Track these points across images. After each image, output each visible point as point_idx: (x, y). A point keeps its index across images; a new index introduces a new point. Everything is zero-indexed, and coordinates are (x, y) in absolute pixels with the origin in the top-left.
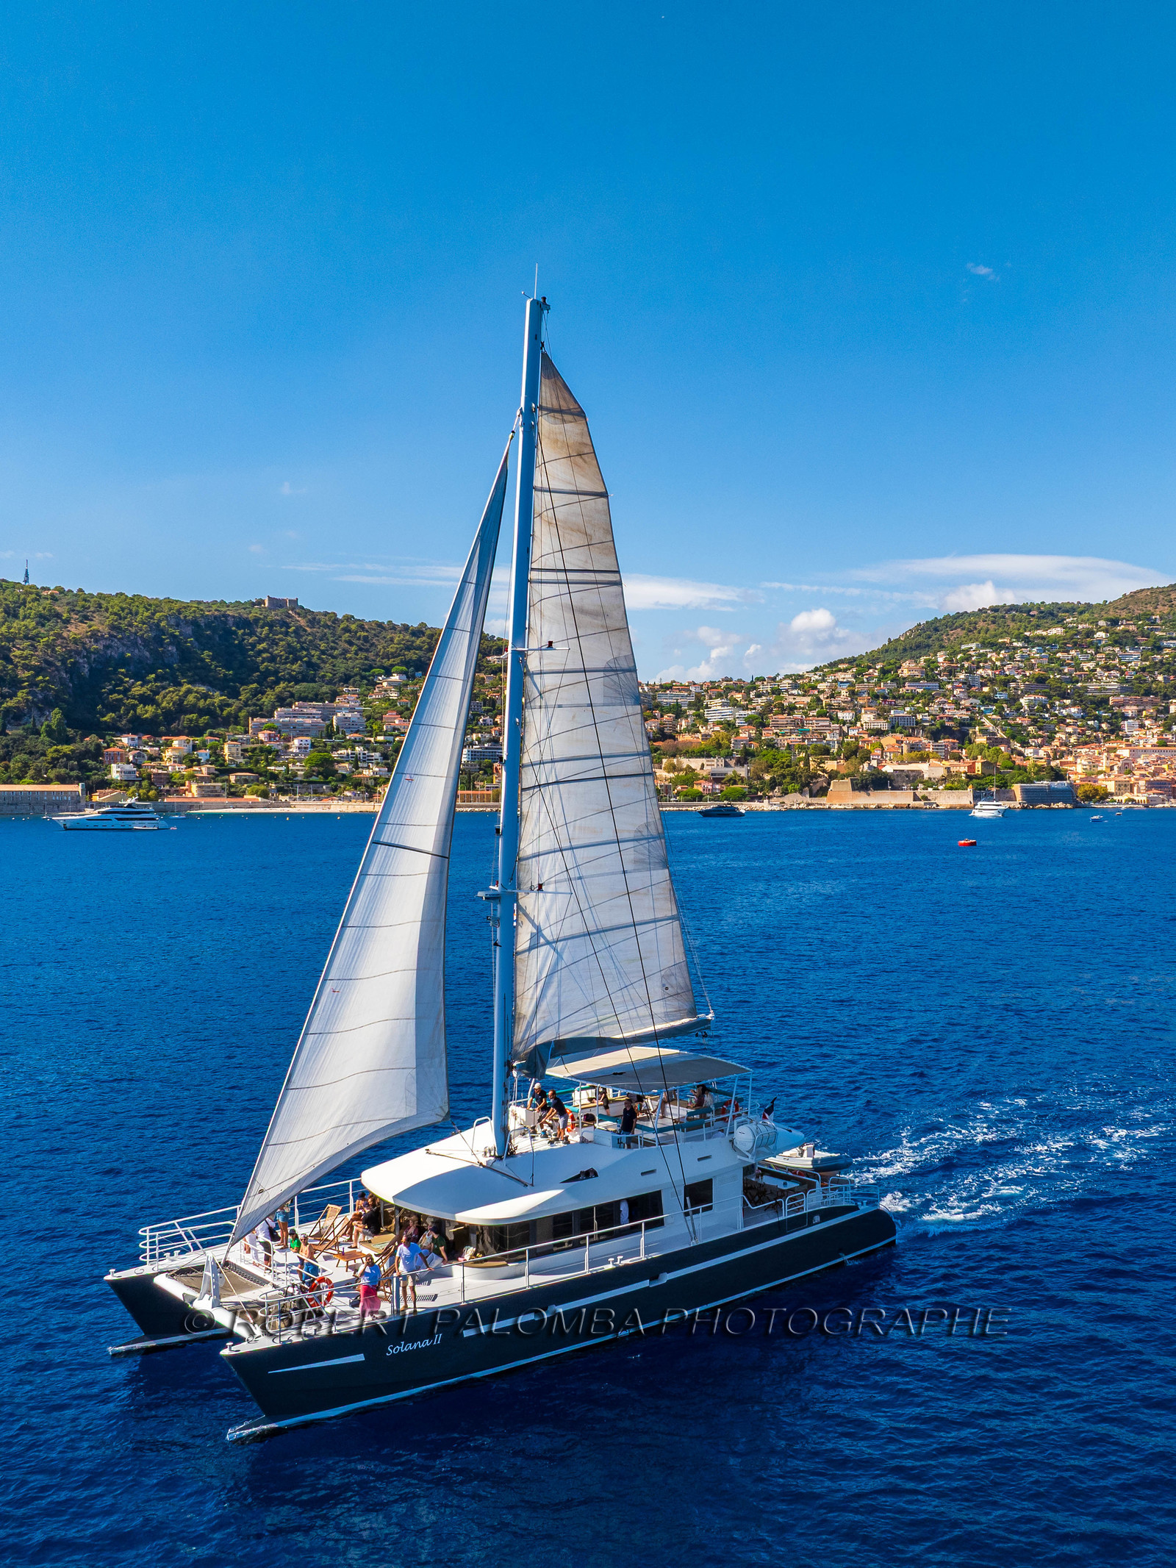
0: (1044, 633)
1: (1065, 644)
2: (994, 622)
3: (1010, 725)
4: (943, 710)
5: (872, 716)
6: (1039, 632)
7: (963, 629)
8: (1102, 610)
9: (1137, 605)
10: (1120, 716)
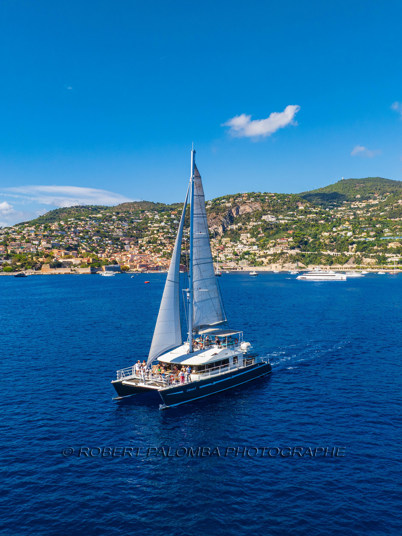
0: (96, 216)
1: (103, 220)
2: (77, 211)
3: (91, 246)
4: (68, 241)
5: (45, 243)
6: (94, 215)
7: (67, 213)
8: (113, 209)
9: (125, 208)
10: (124, 244)
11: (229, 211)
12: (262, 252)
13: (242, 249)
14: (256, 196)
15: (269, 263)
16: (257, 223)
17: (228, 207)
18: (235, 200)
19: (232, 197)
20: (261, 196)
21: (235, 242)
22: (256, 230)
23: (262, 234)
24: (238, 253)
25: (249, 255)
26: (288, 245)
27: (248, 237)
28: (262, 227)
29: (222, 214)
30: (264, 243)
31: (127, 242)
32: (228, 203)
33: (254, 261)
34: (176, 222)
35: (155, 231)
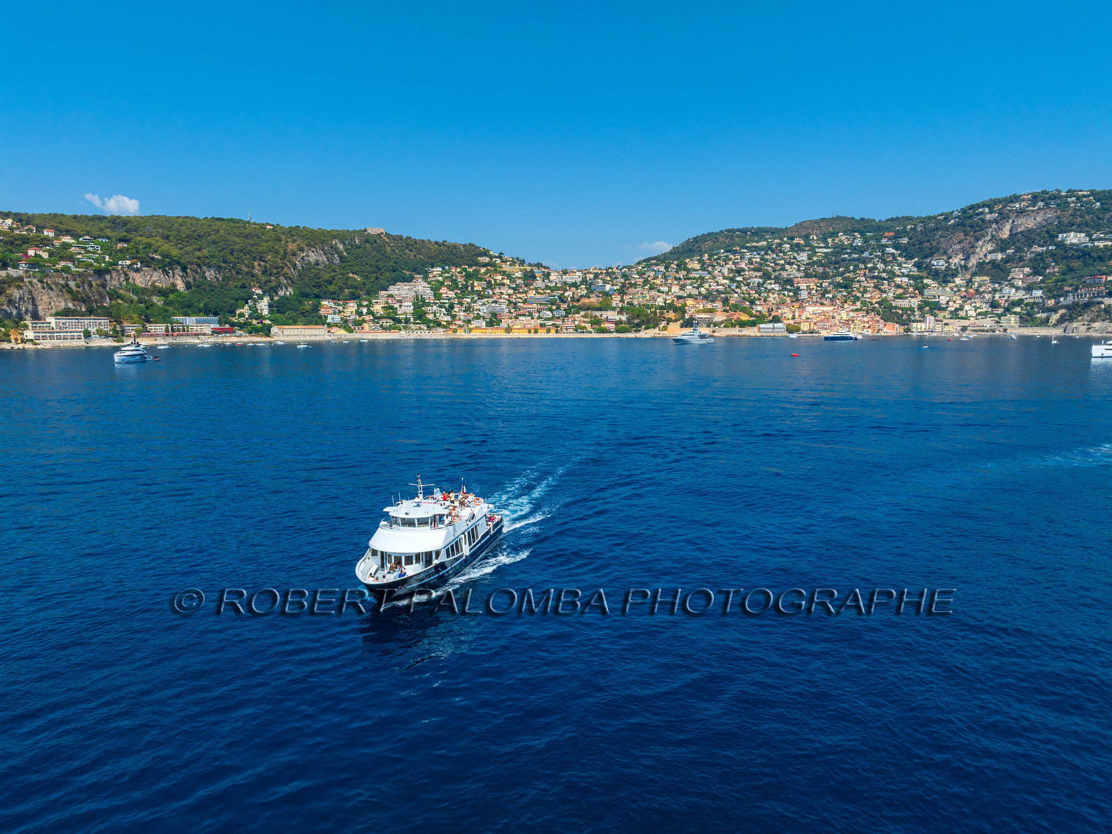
0: (757, 244)
1: (768, 250)
2: (728, 238)
8: (785, 232)
9: (803, 229)
10: (798, 288)
11: (991, 227)
12: (1049, 302)
13: (1009, 297)
14: (1050, 198)
15: (1061, 320)
16: (1045, 248)
17: (990, 221)
18: (1005, 207)
19: (1000, 203)
20: (1060, 197)
21: (998, 283)
22: (1042, 260)
23: (1054, 267)
24: (1002, 302)
25: (1023, 306)
26: (1106, 289)
27: (1024, 275)
28: (1056, 255)
29: (976, 234)
30: (1056, 285)
31: (803, 286)
32: (991, 212)
33: (1031, 317)
34: (890, 250)
35: (852, 267)
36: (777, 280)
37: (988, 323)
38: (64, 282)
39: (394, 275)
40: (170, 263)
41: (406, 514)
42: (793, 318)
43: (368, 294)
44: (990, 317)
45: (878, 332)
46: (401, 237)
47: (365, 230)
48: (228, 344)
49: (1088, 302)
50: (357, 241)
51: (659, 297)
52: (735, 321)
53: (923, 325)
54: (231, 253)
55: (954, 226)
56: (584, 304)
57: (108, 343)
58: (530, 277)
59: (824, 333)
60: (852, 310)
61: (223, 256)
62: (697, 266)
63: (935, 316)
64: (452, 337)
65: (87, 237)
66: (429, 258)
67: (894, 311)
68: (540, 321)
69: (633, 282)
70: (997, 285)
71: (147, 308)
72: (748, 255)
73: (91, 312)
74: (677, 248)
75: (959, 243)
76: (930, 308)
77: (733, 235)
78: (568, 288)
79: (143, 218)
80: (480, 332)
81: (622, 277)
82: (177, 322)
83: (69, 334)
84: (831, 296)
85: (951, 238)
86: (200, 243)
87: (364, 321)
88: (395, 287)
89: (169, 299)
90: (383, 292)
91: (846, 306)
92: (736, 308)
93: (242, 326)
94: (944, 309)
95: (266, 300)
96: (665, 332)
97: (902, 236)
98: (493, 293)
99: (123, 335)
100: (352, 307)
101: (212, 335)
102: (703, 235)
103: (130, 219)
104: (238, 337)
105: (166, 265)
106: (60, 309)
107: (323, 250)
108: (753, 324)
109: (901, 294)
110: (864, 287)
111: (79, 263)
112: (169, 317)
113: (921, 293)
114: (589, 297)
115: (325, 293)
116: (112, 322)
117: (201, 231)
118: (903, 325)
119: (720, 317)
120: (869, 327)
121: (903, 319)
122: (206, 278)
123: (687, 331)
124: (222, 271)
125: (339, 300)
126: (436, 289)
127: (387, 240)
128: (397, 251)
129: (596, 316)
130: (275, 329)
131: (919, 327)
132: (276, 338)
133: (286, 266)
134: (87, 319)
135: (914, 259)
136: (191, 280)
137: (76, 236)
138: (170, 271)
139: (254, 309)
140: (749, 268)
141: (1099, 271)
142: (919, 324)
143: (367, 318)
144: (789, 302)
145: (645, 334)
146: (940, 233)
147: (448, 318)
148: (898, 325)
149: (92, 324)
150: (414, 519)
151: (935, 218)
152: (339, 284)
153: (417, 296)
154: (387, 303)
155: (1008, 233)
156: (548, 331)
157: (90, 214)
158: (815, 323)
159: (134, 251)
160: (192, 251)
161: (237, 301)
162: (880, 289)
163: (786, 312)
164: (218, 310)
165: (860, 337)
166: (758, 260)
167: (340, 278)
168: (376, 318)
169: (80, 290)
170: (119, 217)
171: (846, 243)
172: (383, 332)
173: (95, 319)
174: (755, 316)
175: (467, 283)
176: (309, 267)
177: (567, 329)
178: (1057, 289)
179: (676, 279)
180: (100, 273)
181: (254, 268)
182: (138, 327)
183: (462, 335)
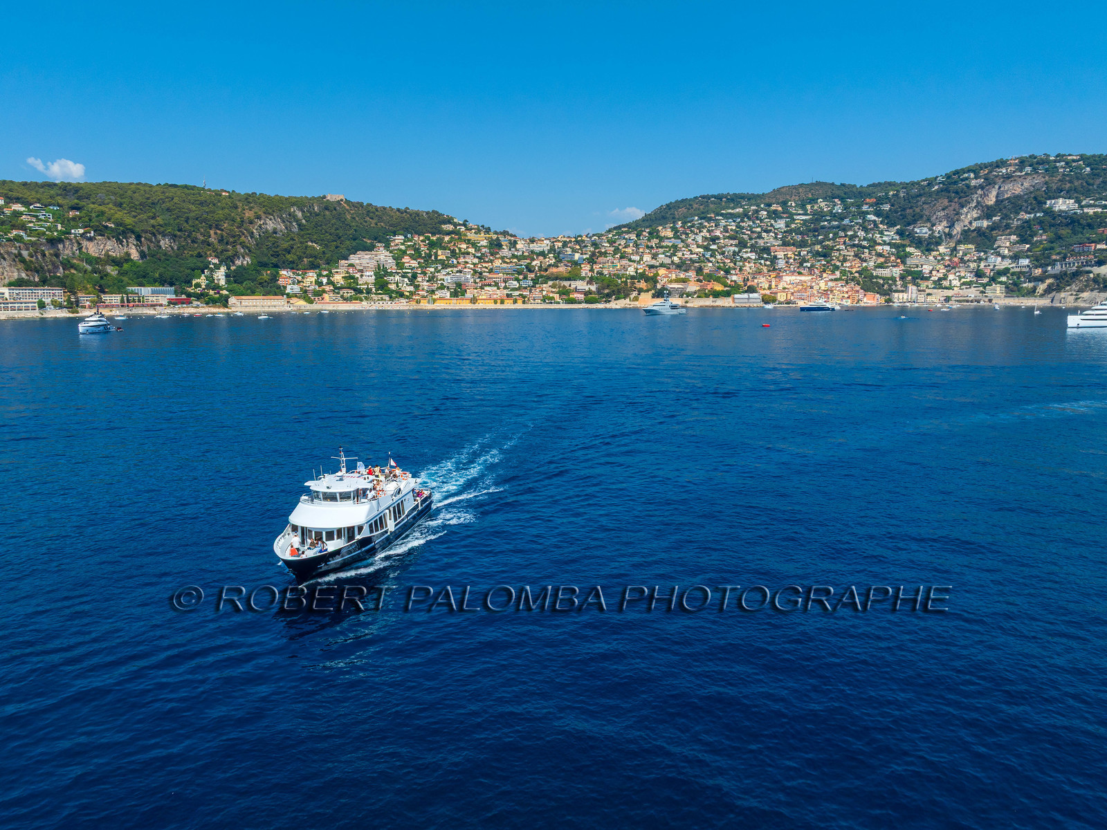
0: (732, 211)
1: (744, 217)
2: (702, 205)
7: (687, 208)
9: (782, 196)
10: (775, 257)
11: (977, 194)
12: (1036, 271)
13: (995, 266)
14: (1038, 163)
15: (1048, 290)
16: (1032, 215)
17: (975, 187)
18: (991, 172)
19: (986, 167)
20: (1048, 162)
21: (983, 251)
22: (1030, 228)
23: (1041, 235)
24: (987, 272)
25: (1009, 275)
26: (1095, 257)
27: (1011, 243)
28: (1043, 222)
29: (961, 200)
30: (1043, 254)
31: (780, 255)
32: (976, 178)
33: (1017, 286)
34: (872, 217)
35: (831, 235)
36: (754, 248)
37: (972, 293)
38: (16, 252)
39: (354, 244)
40: (123, 232)
41: (328, 488)
42: (770, 288)
43: (328, 264)
44: (974, 287)
45: (858, 302)
46: (361, 204)
47: (324, 197)
48: (186, 315)
49: (1077, 271)
50: (316, 209)
51: (630, 266)
52: (709, 291)
53: (905, 295)
54: (187, 222)
55: (938, 192)
56: (552, 274)
57: (63, 314)
58: (496, 245)
59: (801, 304)
60: (831, 280)
61: (178, 224)
62: (670, 234)
63: (918, 285)
64: (415, 307)
65: (38, 205)
66: (391, 226)
67: (875, 280)
68: (506, 292)
69: (603, 251)
70: (983, 253)
71: (102, 278)
72: (723, 223)
73: (44, 282)
74: (649, 215)
75: (943, 209)
76: (913, 278)
77: (707, 202)
78: (535, 257)
79: (94, 184)
80: (444, 303)
81: (592, 246)
82: (133, 293)
83: (23, 305)
84: (809, 265)
85: (934, 205)
86: (154, 210)
87: (324, 291)
88: (356, 256)
89: (123, 268)
90: (343, 262)
91: (825, 275)
92: (709, 277)
93: (199, 297)
94: (927, 279)
95: (223, 269)
96: (636, 303)
97: (883, 202)
98: (458, 262)
99: (77, 306)
100: (312, 276)
101: (168, 306)
102: (676, 202)
103: (81, 185)
104: (195, 307)
105: (120, 234)
106: (13, 280)
107: (281, 218)
108: (727, 294)
109: (882, 263)
110: (844, 255)
111: (30, 232)
112: (124, 287)
113: (904, 262)
114: (558, 267)
115: (284, 263)
116: (66, 292)
117: (155, 198)
118: (884, 295)
119: (693, 287)
120: (848, 298)
121: (884, 288)
122: (160, 247)
123: (658, 301)
124: (177, 239)
125: (298, 270)
126: (398, 259)
127: (348, 208)
128: (357, 219)
129: (564, 286)
130: (232, 300)
131: (901, 297)
132: (234, 309)
133: (243, 234)
134: (41, 290)
135: (896, 226)
136: (145, 249)
137: (26, 204)
138: (124, 240)
139: (210, 279)
140: (724, 236)
141: (1088, 239)
142: (901, 295)
143: (327, 288)
144: (766, 271)
145: (615, 304)
146: (923, 199)
147: (411, 288)
148: (878, 296)
149: (46, 294)
150: (335, 493)
151: (918, 183)
152: (298, 253)
153: (379, 265)
154: (347, 272)
155: (994, 200)
156: (515, 302)
157: (40, 181)
158: (792, 294)
159: (87, 219)
160: (146, 220)
161: (193, 270)
162: (860, 258)
163: (762, 281)
164: (174, 280)
165: (837, 308)
166: (734, 228)
167: (298, 247)
168: (336, 288)
169: (33, 259)
170: (70, 184)
171: (825, 210)
172: (343, 303)
173: (49, 290)
174: (730, 286)
175: (430, 251)
176: (266, 235)
177: (534, 300)
178: (1045, 258)
179: (648, 247)
180: (53, 242)
181: (210, 236)
182: (93, 297)
183: (426, 305)
